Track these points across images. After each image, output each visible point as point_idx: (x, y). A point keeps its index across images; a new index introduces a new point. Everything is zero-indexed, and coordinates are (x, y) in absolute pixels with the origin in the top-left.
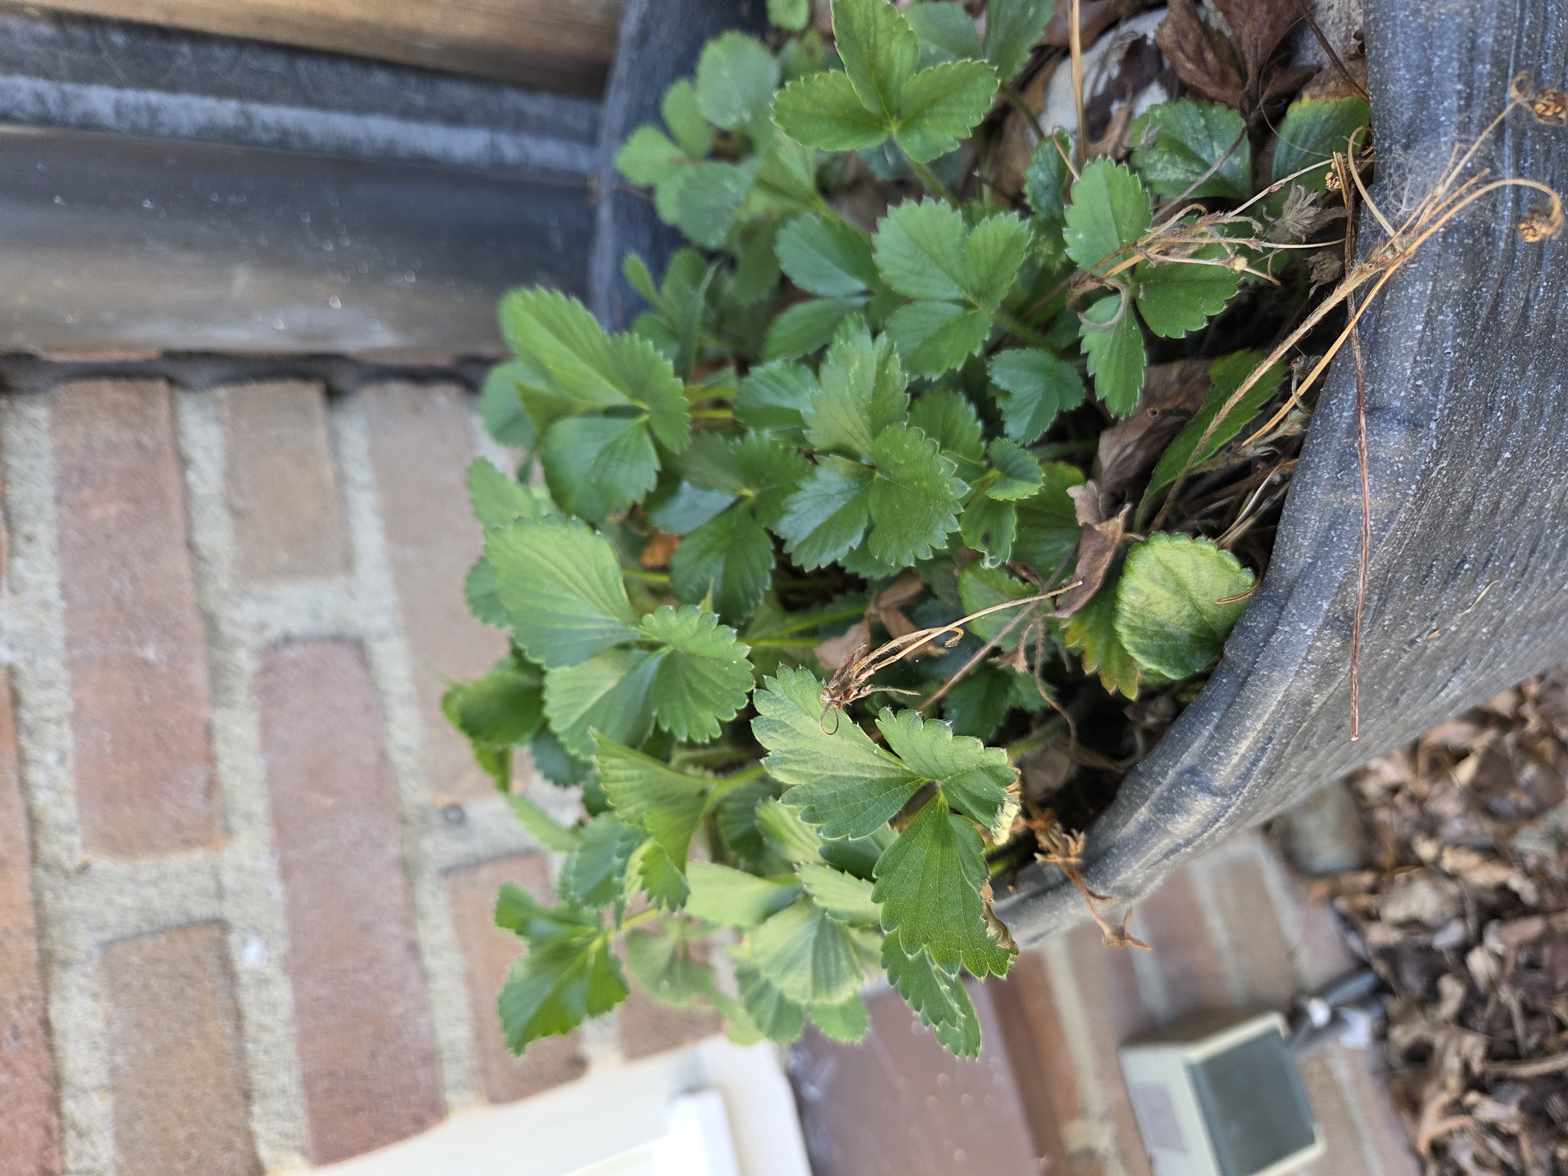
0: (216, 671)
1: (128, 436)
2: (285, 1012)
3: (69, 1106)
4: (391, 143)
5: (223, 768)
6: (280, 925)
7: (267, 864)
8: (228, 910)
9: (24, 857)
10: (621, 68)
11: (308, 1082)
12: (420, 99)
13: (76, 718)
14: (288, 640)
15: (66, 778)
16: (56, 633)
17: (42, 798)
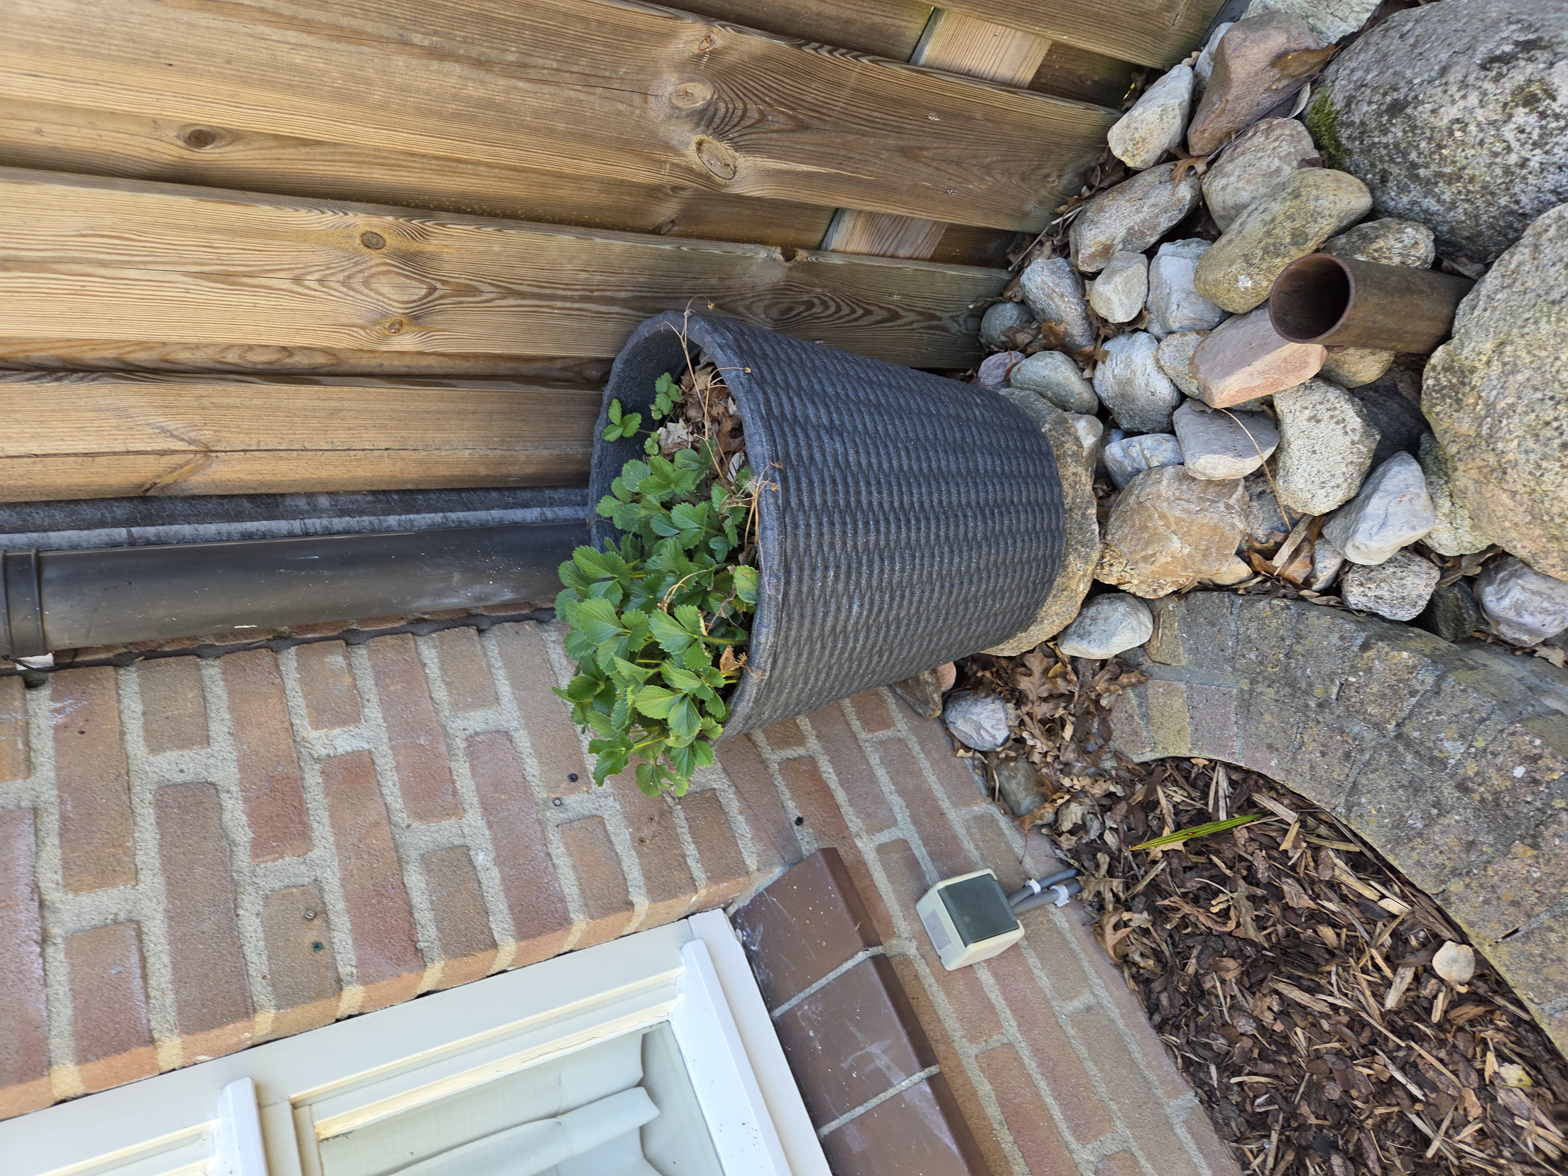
0: (449, 747)
1: (400, 657)
2: (497, 881)
3: (416, 915)
4: (501, 519)
5: (458, 785)
6: (490, 847)
7: (481, 823)
8: (468, 842)
9: (386, 822)
10: (593, 476)
11: (511, 907)
12: (511, 500)
13: (397, 768)
14: (477, 734)
15: (396, 791)
16: (385, 737)
17: (389, 799)
